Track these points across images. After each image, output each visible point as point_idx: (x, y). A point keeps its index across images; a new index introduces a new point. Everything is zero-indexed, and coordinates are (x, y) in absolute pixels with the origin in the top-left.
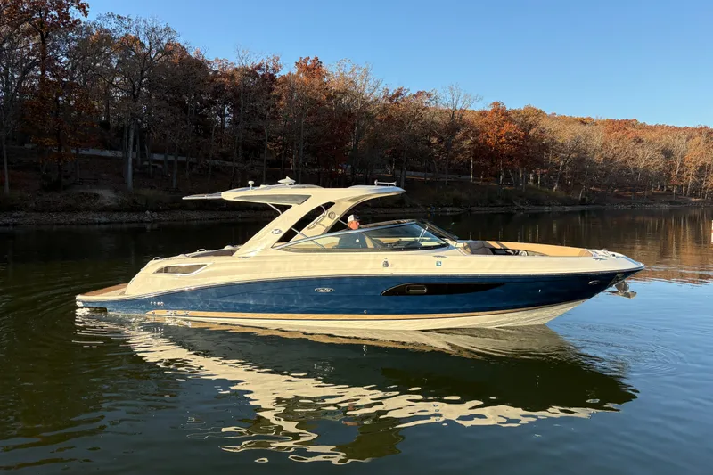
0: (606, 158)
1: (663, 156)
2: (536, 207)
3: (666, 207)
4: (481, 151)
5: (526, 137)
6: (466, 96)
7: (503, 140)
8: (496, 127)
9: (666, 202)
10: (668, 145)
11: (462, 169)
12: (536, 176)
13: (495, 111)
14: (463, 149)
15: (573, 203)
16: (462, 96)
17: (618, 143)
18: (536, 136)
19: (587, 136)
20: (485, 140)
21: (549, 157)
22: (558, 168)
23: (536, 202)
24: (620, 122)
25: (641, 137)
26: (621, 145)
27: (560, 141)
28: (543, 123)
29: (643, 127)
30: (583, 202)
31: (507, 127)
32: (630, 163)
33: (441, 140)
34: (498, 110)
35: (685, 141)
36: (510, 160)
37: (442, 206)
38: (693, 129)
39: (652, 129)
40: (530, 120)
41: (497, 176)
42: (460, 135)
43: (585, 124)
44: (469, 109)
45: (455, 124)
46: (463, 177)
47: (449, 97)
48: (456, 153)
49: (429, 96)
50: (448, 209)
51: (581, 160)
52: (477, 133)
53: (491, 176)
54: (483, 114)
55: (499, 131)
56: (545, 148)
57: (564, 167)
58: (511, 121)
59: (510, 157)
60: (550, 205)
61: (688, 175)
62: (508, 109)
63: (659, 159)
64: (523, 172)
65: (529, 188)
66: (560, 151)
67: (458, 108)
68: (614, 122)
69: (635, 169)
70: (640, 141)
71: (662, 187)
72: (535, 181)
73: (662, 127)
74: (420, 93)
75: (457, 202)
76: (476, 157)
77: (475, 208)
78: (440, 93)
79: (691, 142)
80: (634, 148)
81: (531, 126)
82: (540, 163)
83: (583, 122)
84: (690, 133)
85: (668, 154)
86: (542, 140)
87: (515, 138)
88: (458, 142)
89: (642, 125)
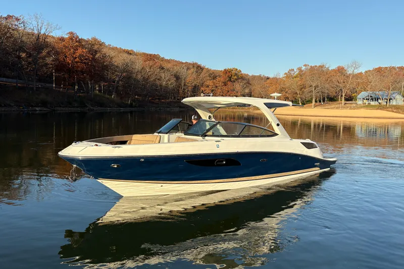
0: (144, 78)
1: (175, 79)
2: (103, 108)
3: (177, 109)
4: (61, 67)
5: (94, 59)
6: (48, 25)
7: (77, 60)
8: (72, 50)
9: (177, 107)
10: (177, 72)
11: (47, 78)
12: (100, 86)
13: (71, 39)
14: (47, 64)
15: (126, 106)
16: (45, 24)
17: (150, 68)
18: (100, 59)
19: (132, 62)
20: (64, 59)
21: (109, 75)
22: (114, 82)
23: (101, 105)
24: (151, 55)
25: (163, 65)
26: (152, 70)
27: (116, 64)
28: (104, 50)
29: (163, 60)
30: (131, 105)
31: (80, 51)
32: (158, 82)
33: (30, 55)
34: (73, 37)
35: (186, 71)
36: (83, 75)
37: (32, 106)
38: (190, 64)
39: (169, 61)
40: (96, 47)
41: (73, 85)
42: (44, 53)
43: (131, 54)
44: (51, 34)
45: (40, 44)
46: (48, 85)
47: (35, 23)
48: (42, 66)
49: (18, 20)
50: (37, 109)
51: (129, 78)
52: (57, 53)
53: (69, 85)
54: (62, 39)
55: (74, 53)
56: (106, 68)
57: (118, 82)
58: (83, 47)
59: (82, 72)
60: (110, 107)
61: (188, 91)
62: (80, 38)
63: (173, 80)
64: (91, 84)
65: (96, 95)
66: (116, 71)
67: (42, 32)
68: (147, 55)
69: (161, 85)
70: (163, 68)
71: (175, 97)
72: (100, 91)
73: (173, 61)
74: (9, 17)
75: (44, 104)
76: (57, 71)
77: (59, 109)
78: (26, 19)
79: (190, 72)
80: (159, 73)
81: (96, 52)
82: (103, 78)
83: (129, 53)
84: (188, 66)
85: (177, 78)
86: (104, 62)
87: (86, 59)
88: (44, 58)
89: (162, 58)
